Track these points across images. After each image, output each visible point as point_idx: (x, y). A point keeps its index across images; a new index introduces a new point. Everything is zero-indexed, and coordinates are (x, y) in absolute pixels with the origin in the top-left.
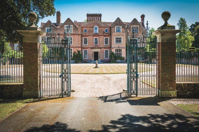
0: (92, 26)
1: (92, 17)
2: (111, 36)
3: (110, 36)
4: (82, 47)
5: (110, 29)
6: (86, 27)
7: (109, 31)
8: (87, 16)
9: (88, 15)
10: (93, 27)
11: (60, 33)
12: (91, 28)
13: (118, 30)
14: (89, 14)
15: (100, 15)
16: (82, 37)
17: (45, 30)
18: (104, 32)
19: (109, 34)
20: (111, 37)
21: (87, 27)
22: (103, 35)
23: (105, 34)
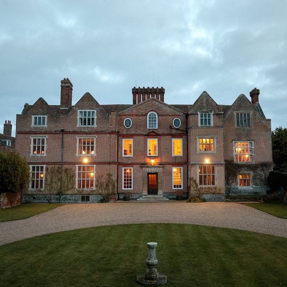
0: (144, 112)
1: (144, 96)
2: (187, 136)
3: (185, 137)
4: (120, 161)
5: (185, 119)
6: (130, 115)
7: (182, 123)
8: (133, 93)
9: (136, 92)
10: (146, 115)
11: (65, 129)
12: (141, 118)
13: (206, 120)
14: (137, 88)
15: (161, 92)
16: (119, 137)
17: (31, 121)
18: (170, 127)
19: (182, 132)
20: (187, 138)
21: (132, 115)
22: (169, 133)
23: (174, 132)
